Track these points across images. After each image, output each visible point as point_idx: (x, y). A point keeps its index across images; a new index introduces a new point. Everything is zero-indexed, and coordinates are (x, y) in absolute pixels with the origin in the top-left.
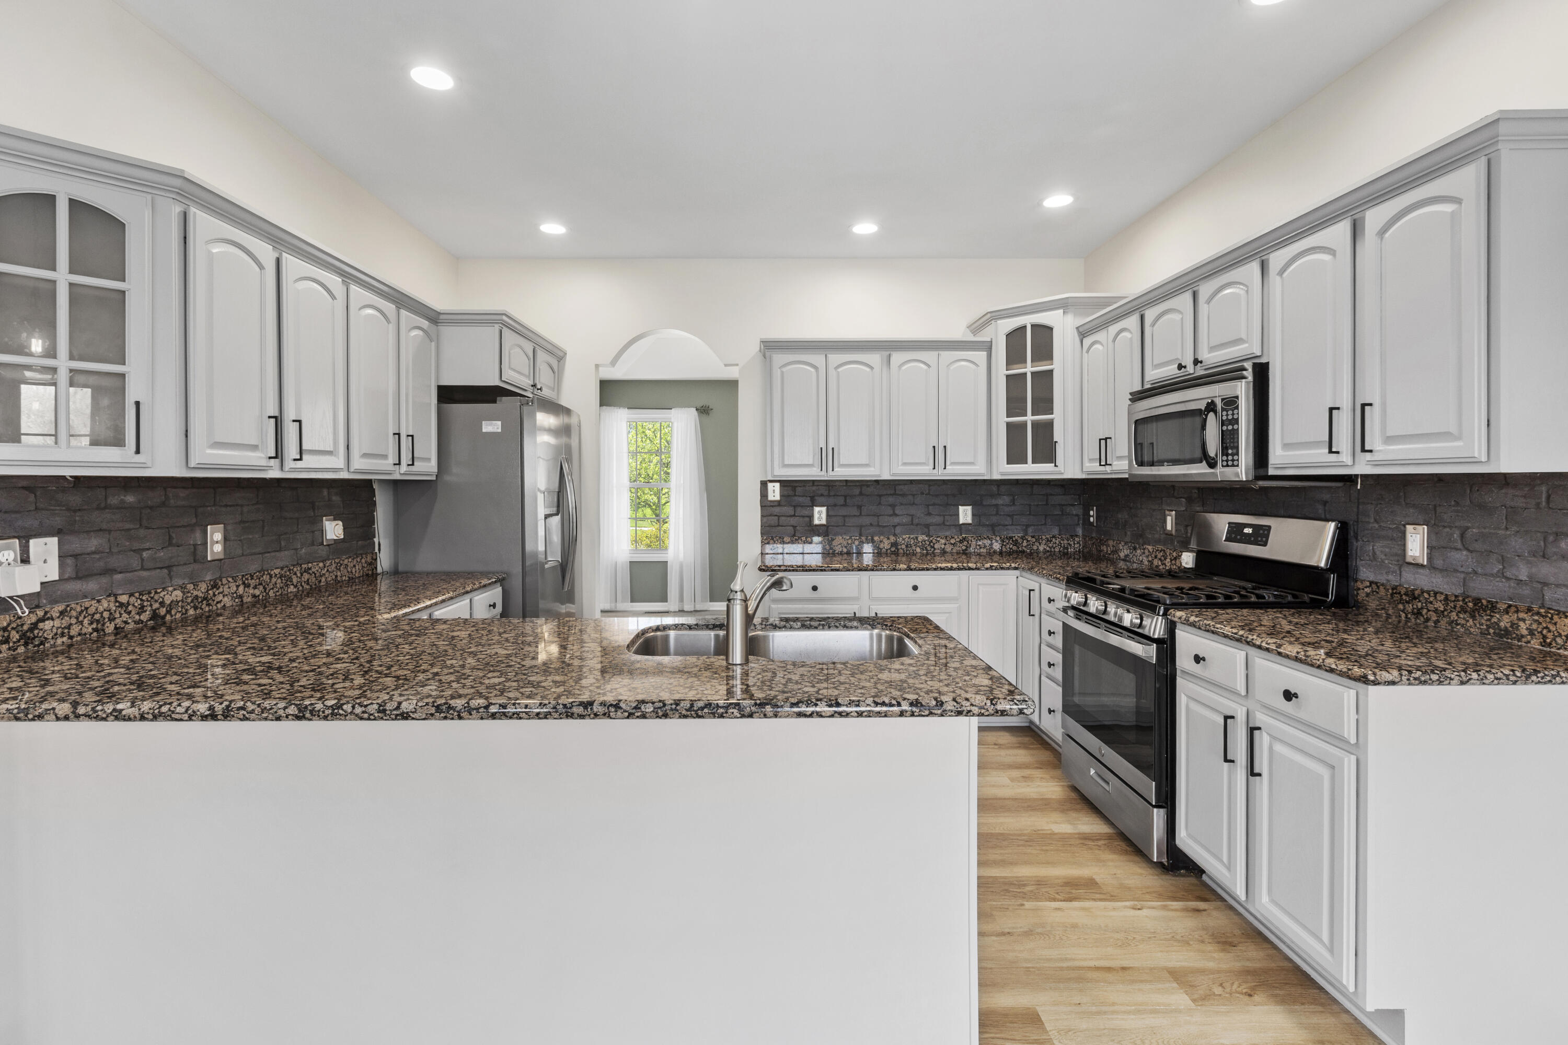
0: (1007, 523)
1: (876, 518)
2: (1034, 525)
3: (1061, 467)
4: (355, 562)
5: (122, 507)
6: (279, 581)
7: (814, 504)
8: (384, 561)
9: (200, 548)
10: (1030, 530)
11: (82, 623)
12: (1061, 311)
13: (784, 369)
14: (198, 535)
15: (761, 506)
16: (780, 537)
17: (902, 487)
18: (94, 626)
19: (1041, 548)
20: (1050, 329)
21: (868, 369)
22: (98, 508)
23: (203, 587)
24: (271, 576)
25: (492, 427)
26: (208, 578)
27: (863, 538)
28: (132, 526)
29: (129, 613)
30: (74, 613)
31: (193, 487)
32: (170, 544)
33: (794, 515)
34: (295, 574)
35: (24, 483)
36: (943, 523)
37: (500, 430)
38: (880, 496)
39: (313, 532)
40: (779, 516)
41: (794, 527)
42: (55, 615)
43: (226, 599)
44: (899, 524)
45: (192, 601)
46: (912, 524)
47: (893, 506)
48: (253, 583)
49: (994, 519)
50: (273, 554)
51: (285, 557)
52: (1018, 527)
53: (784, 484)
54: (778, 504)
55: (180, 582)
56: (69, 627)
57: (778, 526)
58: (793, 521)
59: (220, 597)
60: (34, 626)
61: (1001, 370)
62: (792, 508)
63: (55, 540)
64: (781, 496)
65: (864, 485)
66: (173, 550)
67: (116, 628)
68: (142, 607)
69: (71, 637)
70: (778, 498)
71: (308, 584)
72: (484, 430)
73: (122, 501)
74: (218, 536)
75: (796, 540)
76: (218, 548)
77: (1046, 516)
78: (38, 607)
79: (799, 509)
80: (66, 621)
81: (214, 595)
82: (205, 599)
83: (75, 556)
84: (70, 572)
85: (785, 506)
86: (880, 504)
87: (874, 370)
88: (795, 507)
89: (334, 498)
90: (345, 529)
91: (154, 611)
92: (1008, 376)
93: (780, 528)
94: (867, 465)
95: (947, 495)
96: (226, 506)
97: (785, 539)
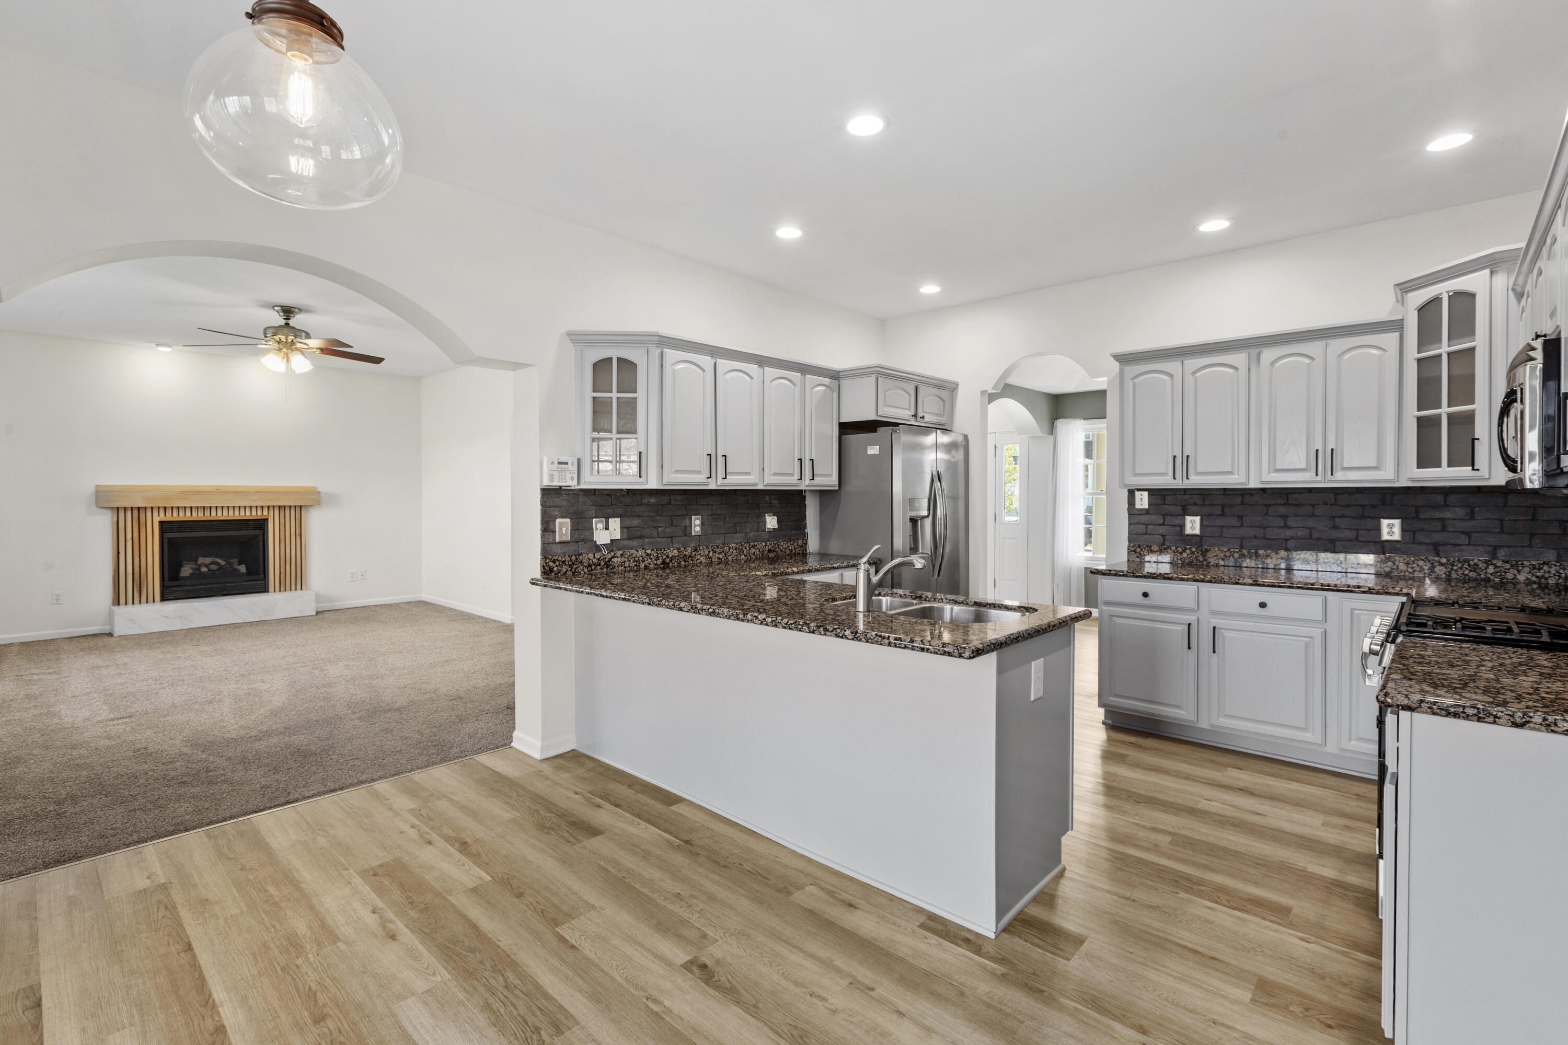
0: (1459, 542)
1: (1261, 531)
2: (1509, 547)
3: (1484, 472)
4: (789, 544)
5: (648, 504)
6: (735, 551)
7: (1185, 512)
8: (813, 544)
9: (688, 528)
10: (1501, 553)
11: (630, 561)
12: (1487, 272)
13: (1137, 380)
14: (687, 521)
15: (1129, 514)
16: (1147, 546)
17: (1296, 496)
18: (635, 563)
19: (1521, 578)
20: (1471, 296)
21: (1231, 371)
22: (638, 505)
23: (689, 550)
24: (730, 548)
25: (873, 450)
26: (693, 545)
27: (1245, 552)
28: (653, 515)
29: (651, 559)
30: (627, 556)
31: (684, 494)
32: (672, 525)
33: (1163, 524)
34: (746, 548)
35: (606, 492)
36: (1357, 539)
37: (878, 453)
38: (1267, 506)
39: (758, 523)
40: (1147, 525)
41: (1163, 536)
42: (619, 556)
43: (702, 558)
44: (1292, 538)
45: (683, 557)
46: (1310, 538)
47: (1284, 517)
48: (718, 550)
49: (1438, 537)
50: (731, 535)
51: (739, 537)
52: (1481, 548)
53: (1152, 492)
54: (1147, 512)
55: (678, 546)
56: (624, 562)
57: (1146, 534)
58: (1162, 530)
59: (699, 557)
60: (610, 560)
61: (1412, 353)
62: (1161, 517)
63: (619, 519)
64: (1149, 504)
65: (1247, 494)
66: (674, 528)
67: (645, 566)
68: (658, 557)
69: (625, 567)
70: (1146, 506)
71: (754, 555)
72: (868, 453)
73: (649, 502)
74: (698, 522)
75: (1165, 549)
76: (698, 529)
77: (1532, 535)
78: (612, 551)
79: (1168, 518)
80: (623, 559)
81: (695, 555)
82: (690, 556)
83: (628, 528)
84: (625, 536)
85: (1153, 514)
86: (1267, 514)
87: (1240, 370)
88: (1164, 516)
89: (774, 502)
90: (779, 522)
91: (664, 560)
92: (1419, 361)
93: (1147, 536)
94: (1230, 473)
95: (1362, 506)
96: (703, 505)
97: (1152, 548)
